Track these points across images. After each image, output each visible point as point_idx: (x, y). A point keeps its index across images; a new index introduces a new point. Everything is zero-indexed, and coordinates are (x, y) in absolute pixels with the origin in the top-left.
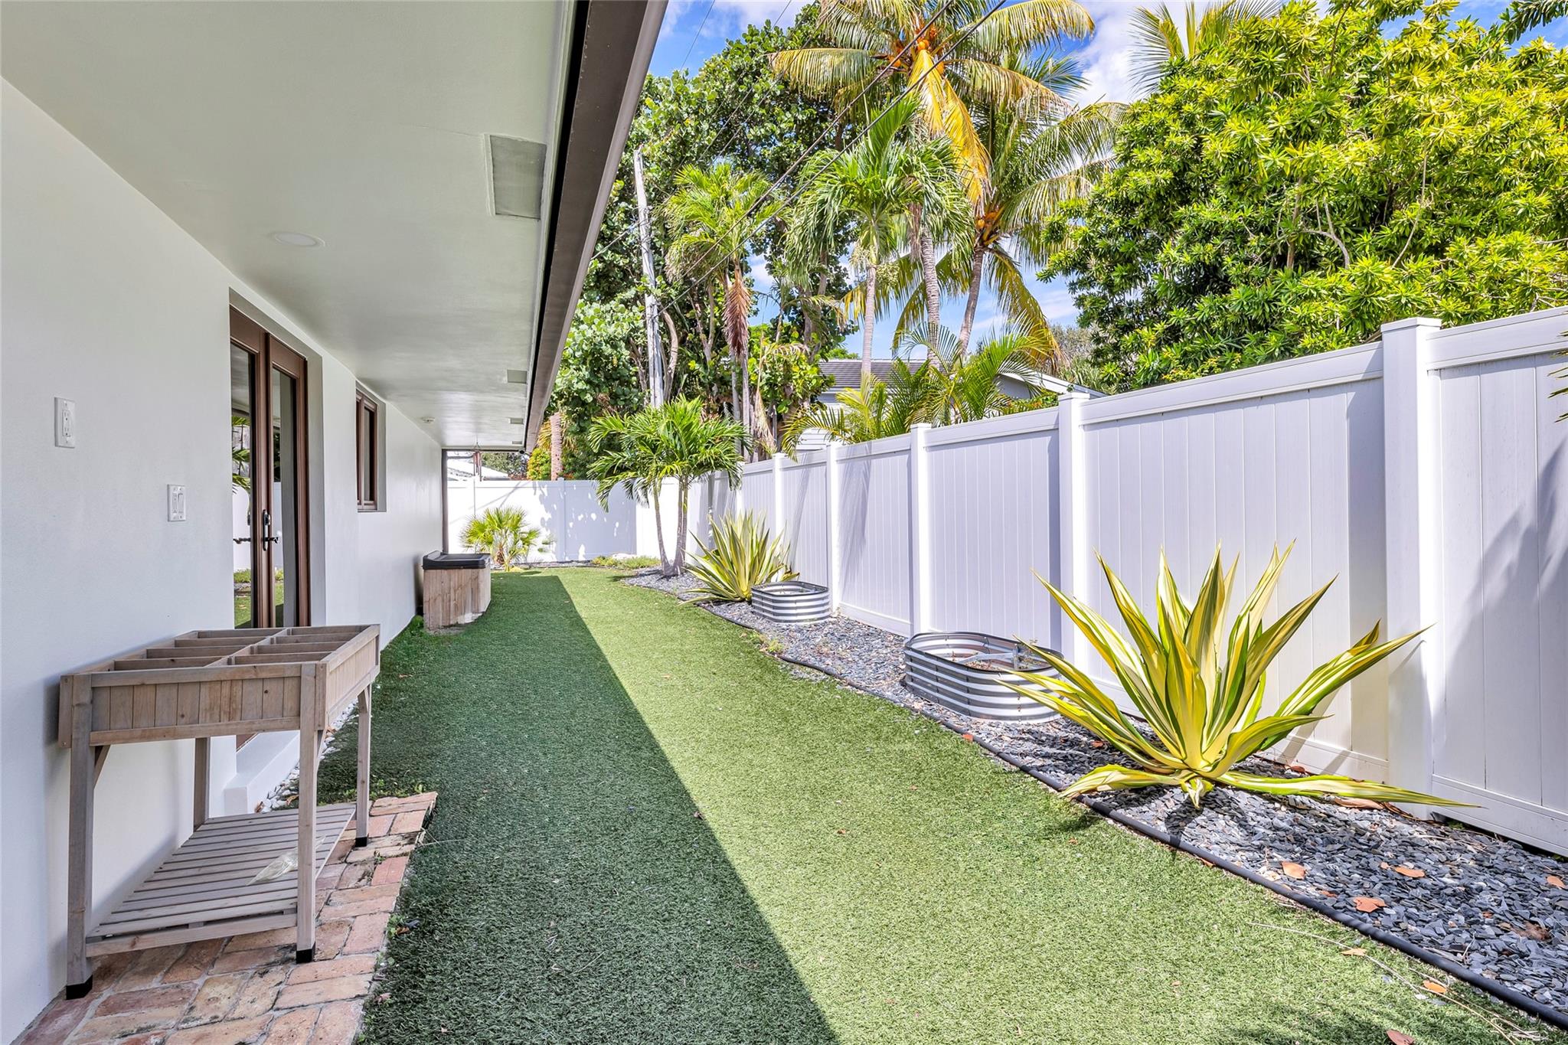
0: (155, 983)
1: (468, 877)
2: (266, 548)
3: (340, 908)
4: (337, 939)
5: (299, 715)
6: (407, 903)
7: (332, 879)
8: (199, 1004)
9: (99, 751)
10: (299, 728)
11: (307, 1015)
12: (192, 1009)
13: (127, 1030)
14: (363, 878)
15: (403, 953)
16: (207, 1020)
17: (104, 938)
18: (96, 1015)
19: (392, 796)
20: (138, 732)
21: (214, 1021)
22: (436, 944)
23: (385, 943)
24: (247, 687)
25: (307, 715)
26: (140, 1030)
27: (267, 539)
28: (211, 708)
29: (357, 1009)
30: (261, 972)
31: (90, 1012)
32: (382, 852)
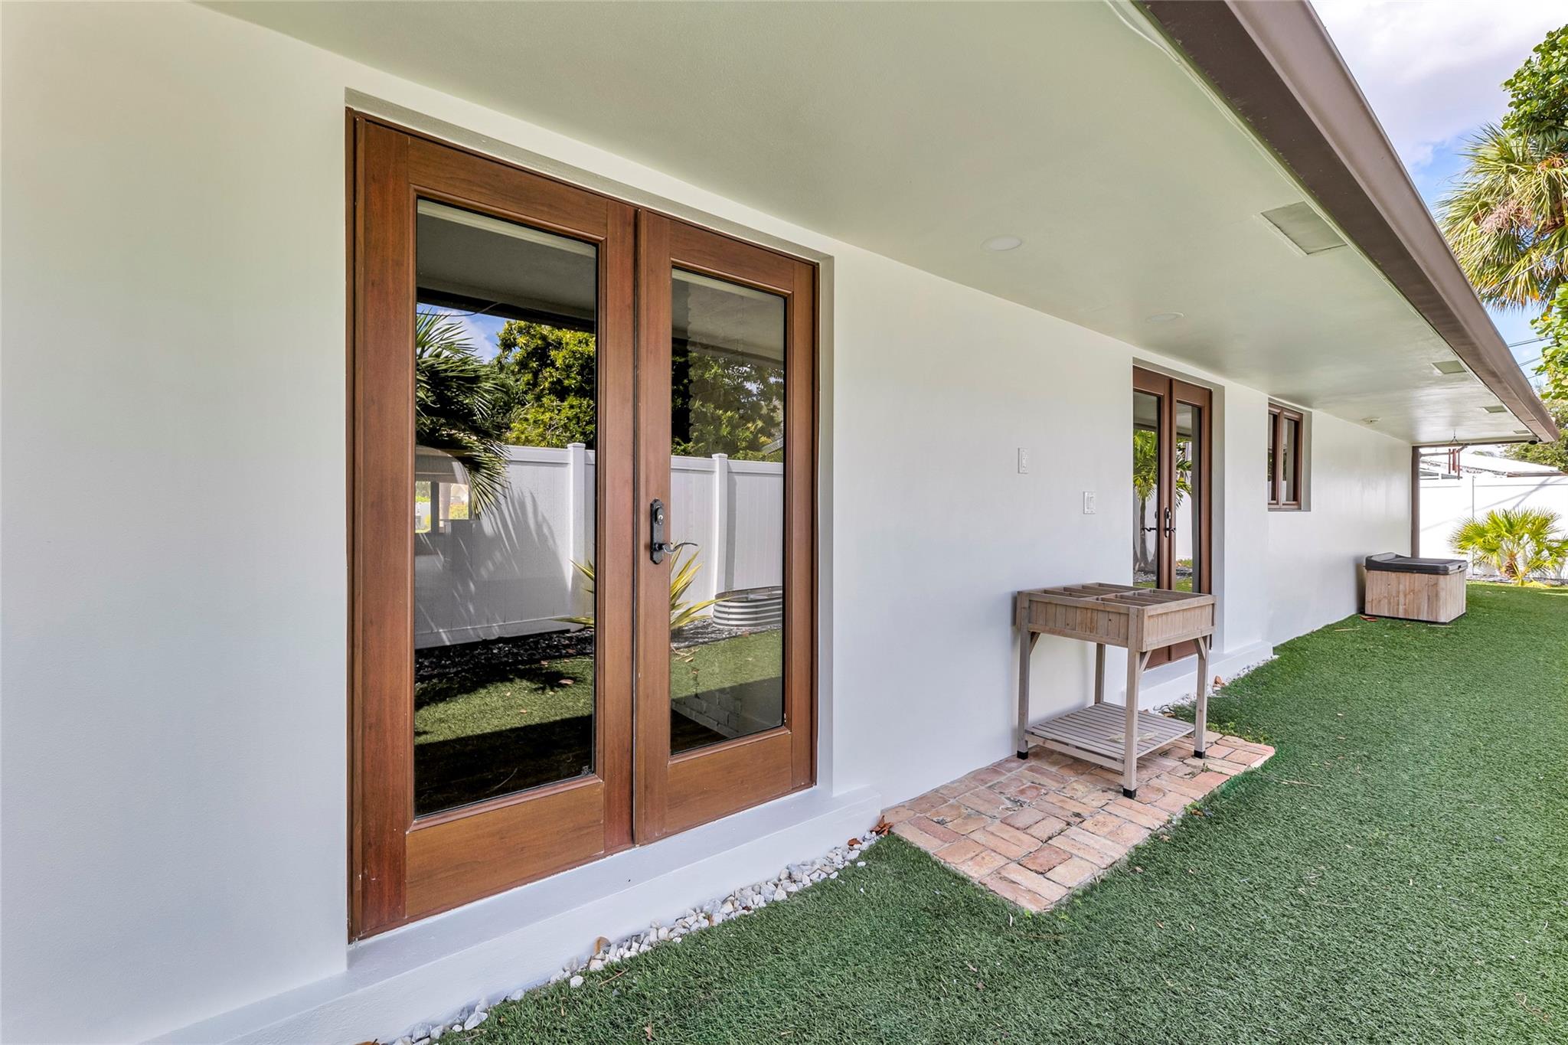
0: (1054, 769)
1: (1268, 808)
2: (1168, 535)
3: (1164, 782)
4: (1153, 796)
5: (1127, 639)
6: (1211, 801)
7: (1168, 766)
8: (1068, 787)
9: (1034, 636)
10: (1127, 647)
11: (1117, 822)
12: (1064, 788)
13: (1035, 781)
14: (1189, 774)
15: (1190, 823)
16: (1068, 796)
17: (1033, 733)
18: (1026, 769)
19: (1240, 737)
20: (1047, 628)
21: (1071, 798)
22: (1217, 831)
23: (1182, 813)
24: (1101, 615)
25: (1132, 640)
26: (1039, 784)
27: (1168, 529)
28: (1082, 623)
29: (1146, 834)
30: (1104, 789)
31: (1024, 767)
32: (1210, 766)
